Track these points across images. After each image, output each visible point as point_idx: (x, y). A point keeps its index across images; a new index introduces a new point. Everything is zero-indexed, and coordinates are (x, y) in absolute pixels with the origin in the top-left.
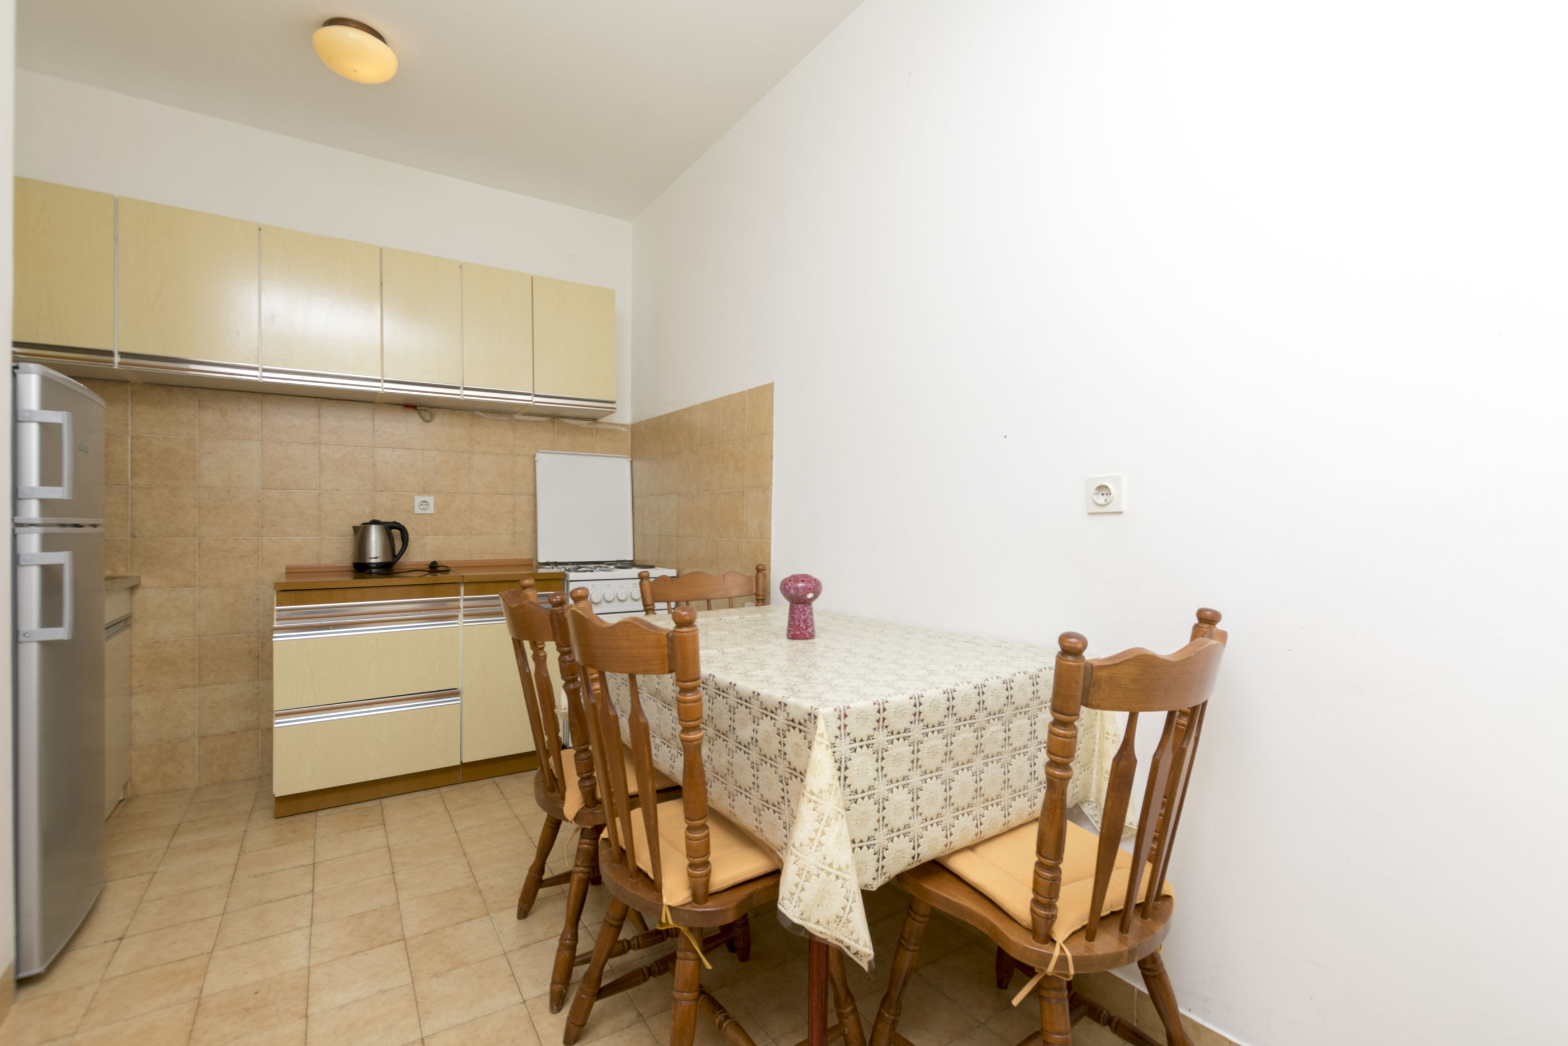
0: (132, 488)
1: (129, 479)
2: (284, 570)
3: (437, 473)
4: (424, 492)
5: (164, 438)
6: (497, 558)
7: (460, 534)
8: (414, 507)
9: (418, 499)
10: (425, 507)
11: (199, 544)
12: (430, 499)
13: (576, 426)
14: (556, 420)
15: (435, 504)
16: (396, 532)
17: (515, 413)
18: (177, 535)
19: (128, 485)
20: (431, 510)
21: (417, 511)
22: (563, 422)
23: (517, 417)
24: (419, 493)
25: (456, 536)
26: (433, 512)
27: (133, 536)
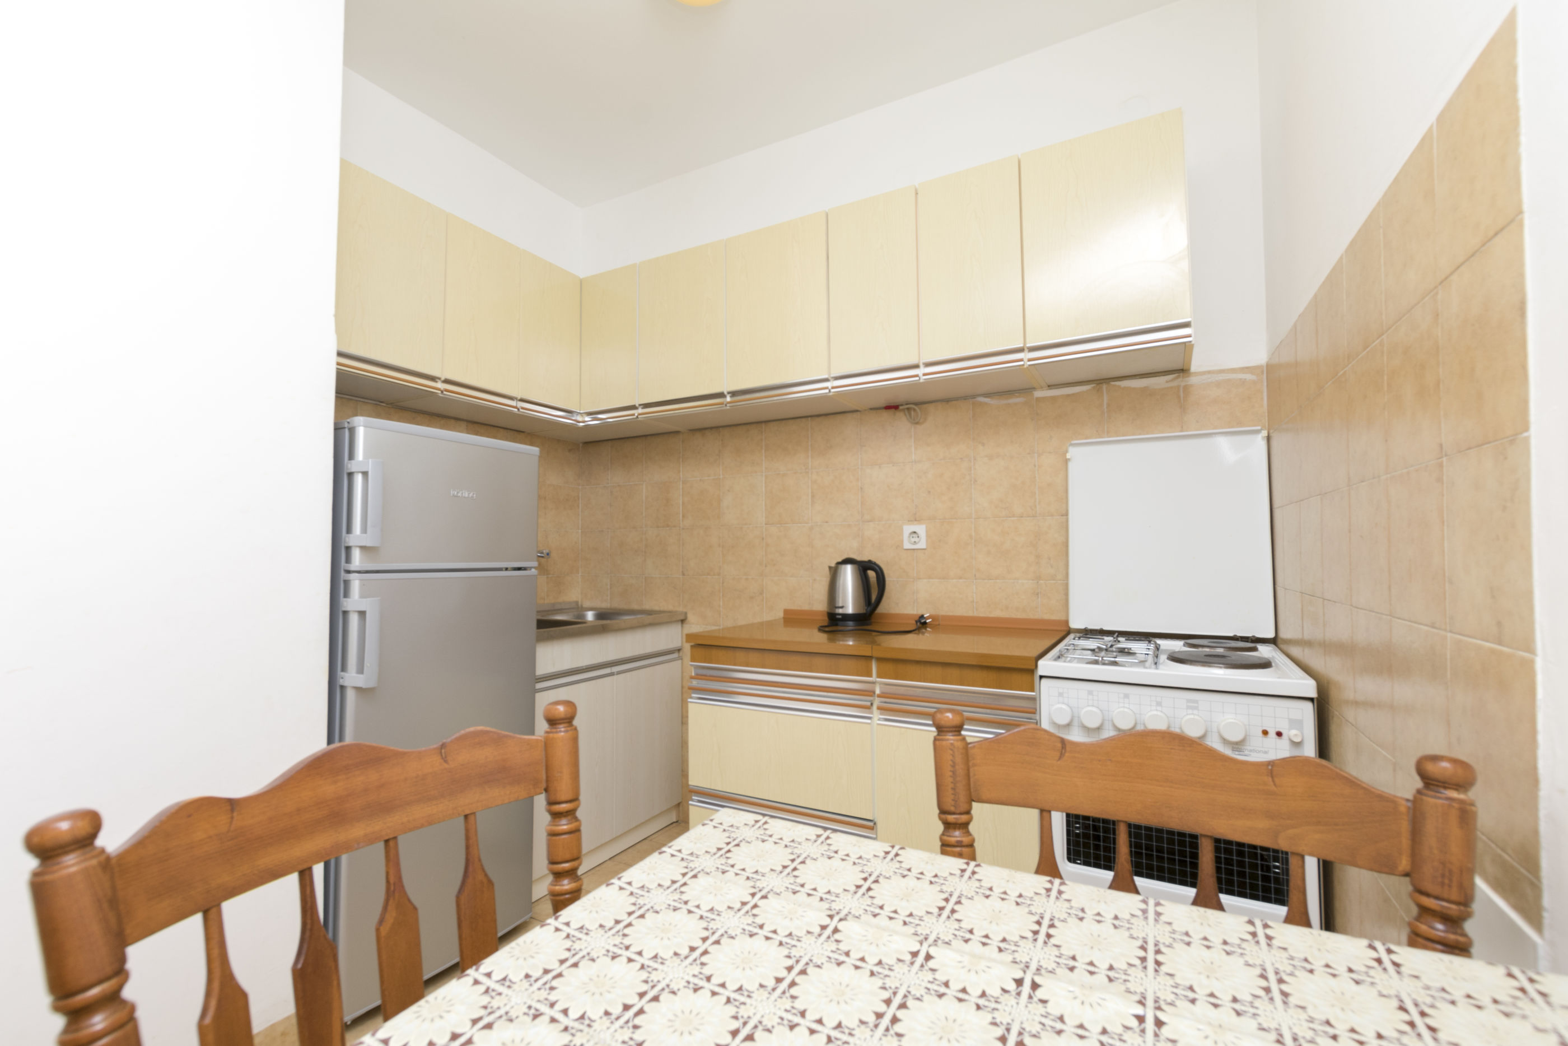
0: (683, 529)
1: (681, 520)
2: (781, 615)
3: (929, 492)
4: (915, 519)
5: (700, 480)
6: (1014, 616)
7: (960, 578)
8: (902, 541)
9: (908, 529)
10: (916, 540)
11: (723, 583)
12: (921, 529)
13: (1145, 389)
14: (1104, 386)
15: (928, 536)
16: (871, 574)
17: (1034, 389)
18: (708, 574)
19: (680, 527)
20: (922, 544)
21: (907, 545)
22: (1119, 387)
23: (1038, 394)
24: (909, 521)
25: (954, 580)
26: (924, 546)
27: (684, 574)
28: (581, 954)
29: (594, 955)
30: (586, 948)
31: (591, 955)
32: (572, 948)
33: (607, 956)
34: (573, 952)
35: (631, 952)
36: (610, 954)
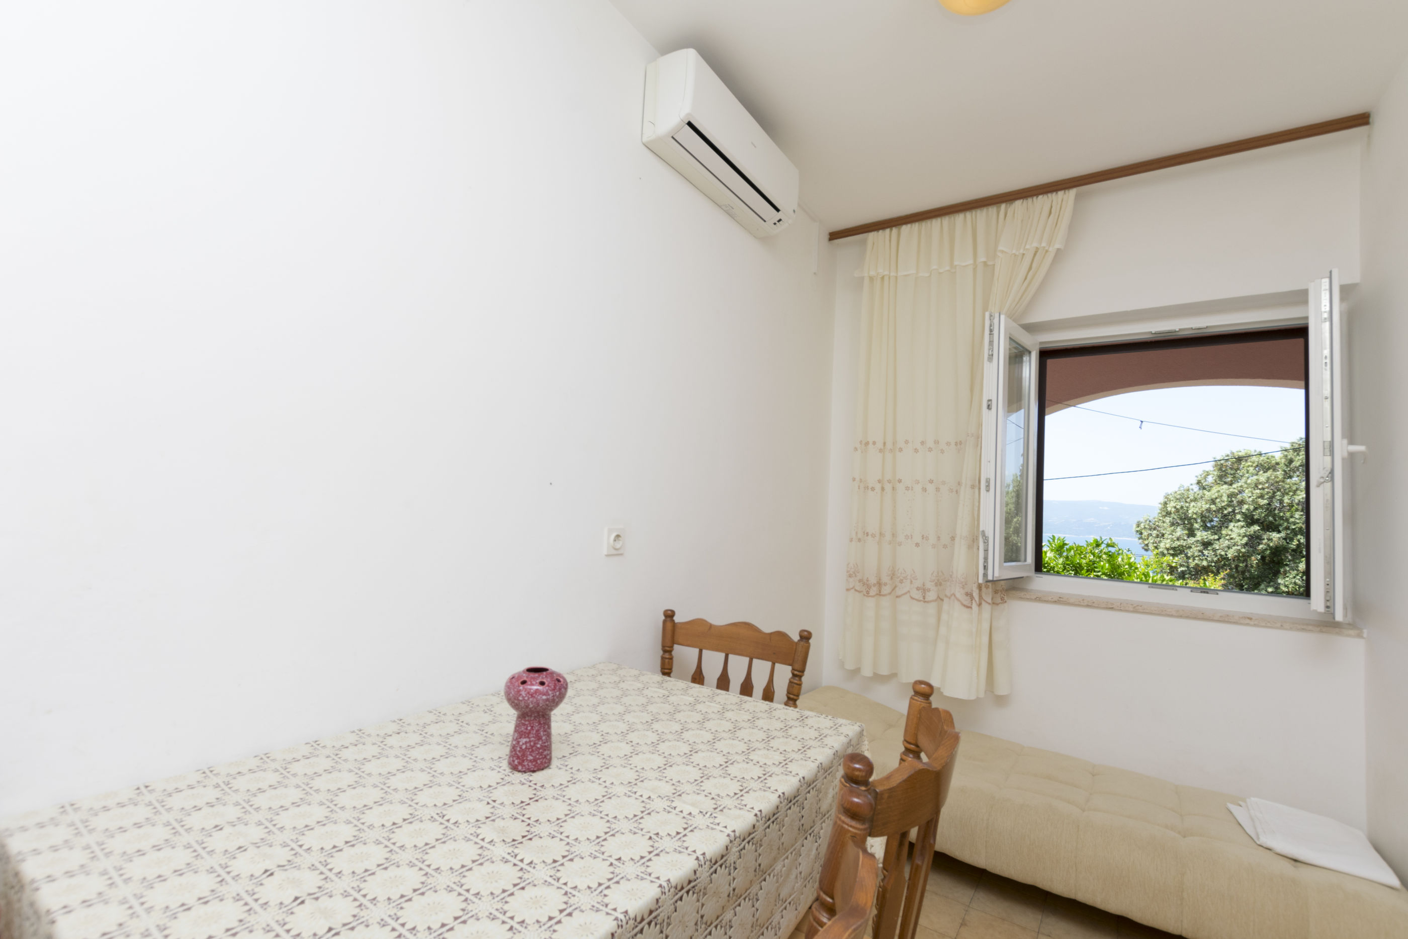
28: (546, 926)
29: (537, 926)
30: (542, 932)
31: (538, 926)
32: (552, 932)
33: (527, 924)
34: (551, 929)
35: (509, 923)
36: (524, 925)
